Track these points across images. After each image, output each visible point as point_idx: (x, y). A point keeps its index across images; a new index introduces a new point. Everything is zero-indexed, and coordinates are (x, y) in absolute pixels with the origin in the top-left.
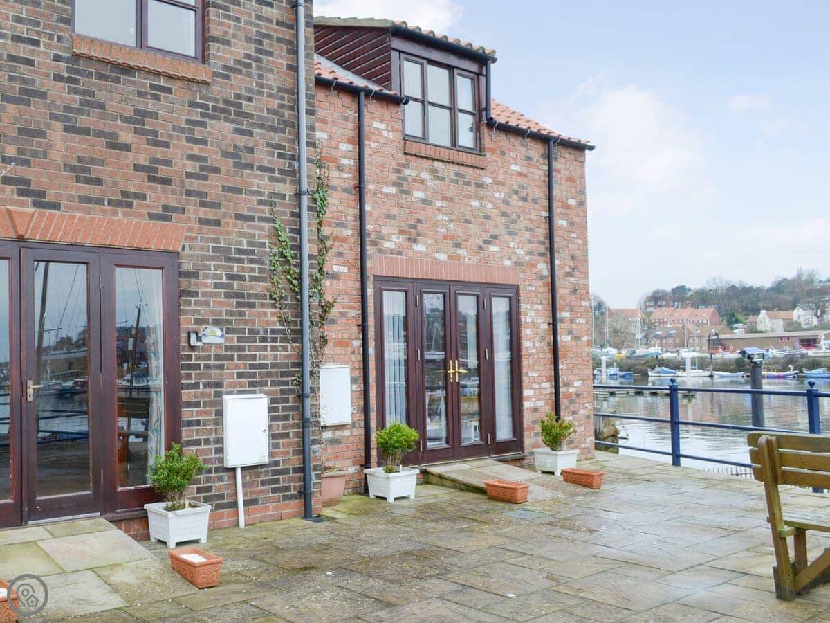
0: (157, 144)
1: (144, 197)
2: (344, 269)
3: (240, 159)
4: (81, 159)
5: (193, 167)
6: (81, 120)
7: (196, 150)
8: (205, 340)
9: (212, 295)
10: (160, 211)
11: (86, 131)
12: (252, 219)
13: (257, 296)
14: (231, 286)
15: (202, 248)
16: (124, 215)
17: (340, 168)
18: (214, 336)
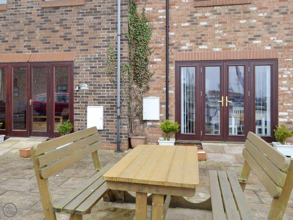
0: (67, 28)
1: (62, 45)
2: (159, 60)
3: (96, 28)
4: (44, 37)
5: (79, 33)
6: (44, 26)
7: (80, 27)
8: (82, 88)
9: (84, 74)
10: (68, 49)
11: (46, 29)
12: (100, 47)
13: (101, 73)
14: (92, 70)
15: (81, 59)
16: (57, 51)
17: (159, 20)
18: (85, 87)
